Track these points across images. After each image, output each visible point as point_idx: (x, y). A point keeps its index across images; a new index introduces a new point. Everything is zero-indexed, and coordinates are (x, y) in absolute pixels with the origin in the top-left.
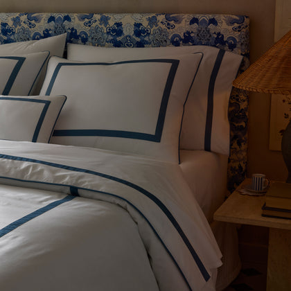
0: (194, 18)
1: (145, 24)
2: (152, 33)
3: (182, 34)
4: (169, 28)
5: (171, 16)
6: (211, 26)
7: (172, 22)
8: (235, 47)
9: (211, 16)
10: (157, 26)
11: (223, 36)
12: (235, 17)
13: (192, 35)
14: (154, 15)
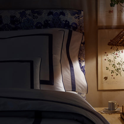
0: (50, 12)
1: (18, 16)
2: (22, 22)
3: (43, 22)
4: (34, 18)
5: (35, 11)
6: (61, 16)
7: (36, 15)
8: (77, 29)
9: (61, 11)
10: (26, 17)
11: (69, 22)
12: (75, 11)
13: (49, 22)
14: (24, 10)
